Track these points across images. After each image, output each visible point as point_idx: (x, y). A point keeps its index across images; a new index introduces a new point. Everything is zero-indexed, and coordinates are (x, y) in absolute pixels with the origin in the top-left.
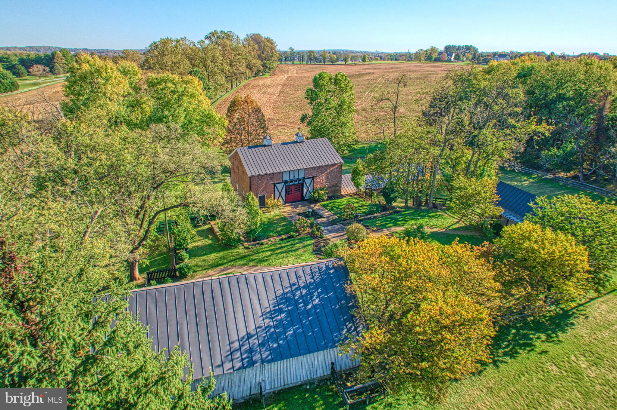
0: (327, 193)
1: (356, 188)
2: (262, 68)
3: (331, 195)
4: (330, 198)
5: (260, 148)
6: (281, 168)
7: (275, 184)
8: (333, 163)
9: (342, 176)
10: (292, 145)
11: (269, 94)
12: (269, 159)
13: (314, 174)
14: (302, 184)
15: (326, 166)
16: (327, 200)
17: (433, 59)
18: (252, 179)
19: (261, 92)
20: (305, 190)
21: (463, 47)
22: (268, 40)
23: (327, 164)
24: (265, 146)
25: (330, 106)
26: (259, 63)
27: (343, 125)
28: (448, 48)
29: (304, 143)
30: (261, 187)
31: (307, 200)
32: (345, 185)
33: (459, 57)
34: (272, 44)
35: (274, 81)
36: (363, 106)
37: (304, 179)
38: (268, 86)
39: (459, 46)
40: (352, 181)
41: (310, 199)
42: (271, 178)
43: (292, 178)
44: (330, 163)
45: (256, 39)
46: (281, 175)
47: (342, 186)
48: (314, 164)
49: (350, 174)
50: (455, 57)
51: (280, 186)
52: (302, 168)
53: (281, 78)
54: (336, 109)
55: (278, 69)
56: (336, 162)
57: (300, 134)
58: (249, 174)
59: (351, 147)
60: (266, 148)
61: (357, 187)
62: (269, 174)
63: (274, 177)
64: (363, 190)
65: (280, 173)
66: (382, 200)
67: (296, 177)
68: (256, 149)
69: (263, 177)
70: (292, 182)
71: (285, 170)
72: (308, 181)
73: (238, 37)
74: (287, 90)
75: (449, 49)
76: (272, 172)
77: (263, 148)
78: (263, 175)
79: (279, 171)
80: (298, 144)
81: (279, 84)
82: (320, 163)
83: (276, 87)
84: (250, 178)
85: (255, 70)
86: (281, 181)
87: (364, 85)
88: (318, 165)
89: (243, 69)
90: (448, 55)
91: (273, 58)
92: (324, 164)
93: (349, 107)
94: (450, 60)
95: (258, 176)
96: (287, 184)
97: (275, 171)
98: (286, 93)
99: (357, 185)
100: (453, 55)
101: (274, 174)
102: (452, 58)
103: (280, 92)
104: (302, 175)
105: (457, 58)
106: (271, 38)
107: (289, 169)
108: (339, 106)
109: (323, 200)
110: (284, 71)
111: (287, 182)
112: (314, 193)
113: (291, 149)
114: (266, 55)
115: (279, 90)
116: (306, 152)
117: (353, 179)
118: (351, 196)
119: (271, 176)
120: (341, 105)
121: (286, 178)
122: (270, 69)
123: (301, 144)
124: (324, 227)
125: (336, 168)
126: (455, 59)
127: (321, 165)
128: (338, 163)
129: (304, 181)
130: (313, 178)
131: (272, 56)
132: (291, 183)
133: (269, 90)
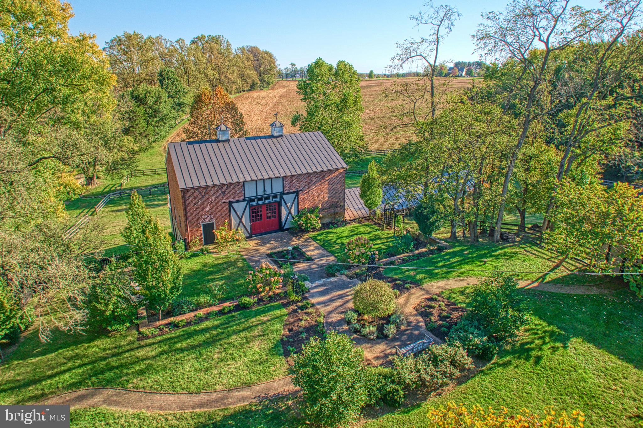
0: (320, 218)
1: (367, 209)
2: (259, 82)
3: (327, 220)
4: (326, 226)
5: (208, 145)
6: (241, 176)
7: (230, 204)
8: (330, 168)
9: (346, 191)
10: (264, 140)
11: (263, 105)
12: (222, 162)
13: (298, 186)
14: (279, 204)
15: (318, 173)
16: (321, 229)
17: (444, 75)
18: (187, 194)
19: (255, 103)
20: (284, 212)
21: (473, 63)
22: (267, 53)
23: (320, 169)
24: (218, 141)
25: (329, 102)
26: (254, 74)
27: (348, 125)
28: (457, 64)
29: (284, 139)
30: (204, 208)
31: (288, 229)
32: (351, 206)
33: (471, 72)
34: (271, 58)
35: (270, 93)
36: (372, 114)
37: (282, 194)
38: (264, 98)
39: (469, 63)
40: (361, 197)
41: (292, 228)
42: (224, 193)
43: (260, 192)
44: (325, 169)
45: (254, 51)
46: (241, 188)
47: (346, 207)
48: (298, 169)
49: (358, 189)
50: (466, 72)
51: (240, 207)
52: (278, 175)
53: (279, 91)
54: (337, 105)
55: (277, 85)
56: (335, 167)
57: (278, 124)
58: (182, 186)
59: (358, 157)
60: (220, 145)
61: (370, 207)
62: (219, 186)
63: (228, 192)
64: (379, 212)
65: (238, 184)
66: (413, 227)
67: (269, 191)
68: (203, 145)
69: (209, 191)
70: (260, 199)
71: (248, 178)
72: (289, 198)
73: (228, 42)
74: (284, 100)
75: (459, 66)
76: (223, 181)
77: (214, 145)
78: (207, 188)
79: (236, 180)
80: (274, 140)
81: (275, 96)
82: (308, 168)
83: (273, 98)
84: (184, 191)
85: (250, 81)
86: (242, 198)
87: (372, 95)
88: (305, 172)
89: (233, 77)
90: (459, 70)
91: (272, 72)
92: (315, 170)
93: (355, 103)
94: (461, 75)
95: (198, 188)
96: (251, 203)
97: (230, 181)
98: (283, 104)
99: (370, 205)
100: (465, 71)
101: (227, 185)
102: (464, 74)
103: (276, 102)
104: (278, 188)
105: (469, 73)
106: (270, 51)
107: (254, 178)
108: (342, 101)
109: (314, 229)
110: (284, 87)
111: (253, 200)
112: (299, 217)
113: (261, 146)
114: (264, 68)
115: (274, 101)
116: (286, 151)
117: (363, 195)
118: (359, 222)
119: (223, 188)
120: (344, 100)
121: (250, 192)
122: (268, 84)
123: (279, 139)
124: (311, 282)
125: (335, 177)
126: (467, 74)
127: (310, 171)
128: (338, 169)
129: (281, 197)
130: (297, 193)
131: (271, 70)
132: (260, 202)
133: (264, 101)
